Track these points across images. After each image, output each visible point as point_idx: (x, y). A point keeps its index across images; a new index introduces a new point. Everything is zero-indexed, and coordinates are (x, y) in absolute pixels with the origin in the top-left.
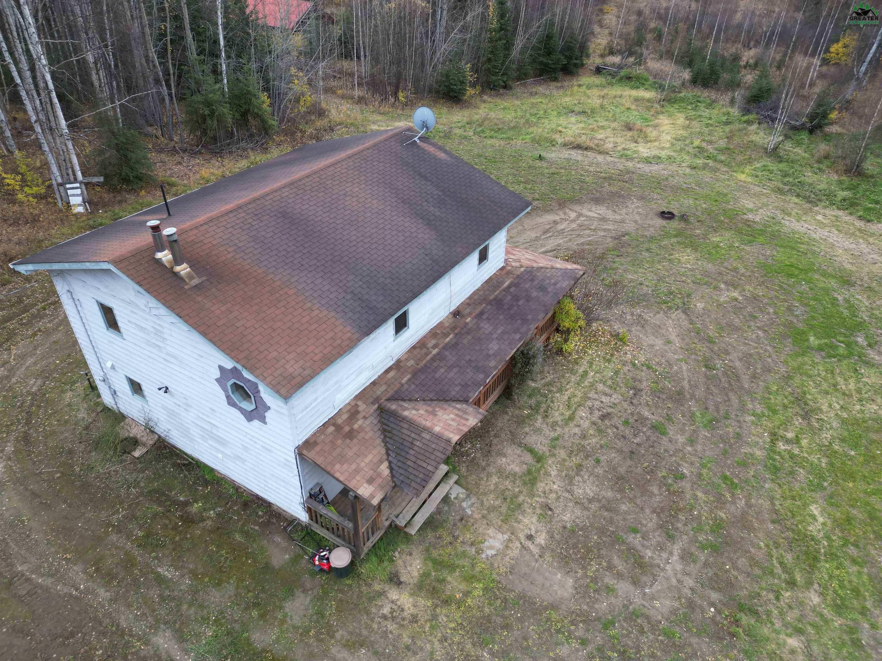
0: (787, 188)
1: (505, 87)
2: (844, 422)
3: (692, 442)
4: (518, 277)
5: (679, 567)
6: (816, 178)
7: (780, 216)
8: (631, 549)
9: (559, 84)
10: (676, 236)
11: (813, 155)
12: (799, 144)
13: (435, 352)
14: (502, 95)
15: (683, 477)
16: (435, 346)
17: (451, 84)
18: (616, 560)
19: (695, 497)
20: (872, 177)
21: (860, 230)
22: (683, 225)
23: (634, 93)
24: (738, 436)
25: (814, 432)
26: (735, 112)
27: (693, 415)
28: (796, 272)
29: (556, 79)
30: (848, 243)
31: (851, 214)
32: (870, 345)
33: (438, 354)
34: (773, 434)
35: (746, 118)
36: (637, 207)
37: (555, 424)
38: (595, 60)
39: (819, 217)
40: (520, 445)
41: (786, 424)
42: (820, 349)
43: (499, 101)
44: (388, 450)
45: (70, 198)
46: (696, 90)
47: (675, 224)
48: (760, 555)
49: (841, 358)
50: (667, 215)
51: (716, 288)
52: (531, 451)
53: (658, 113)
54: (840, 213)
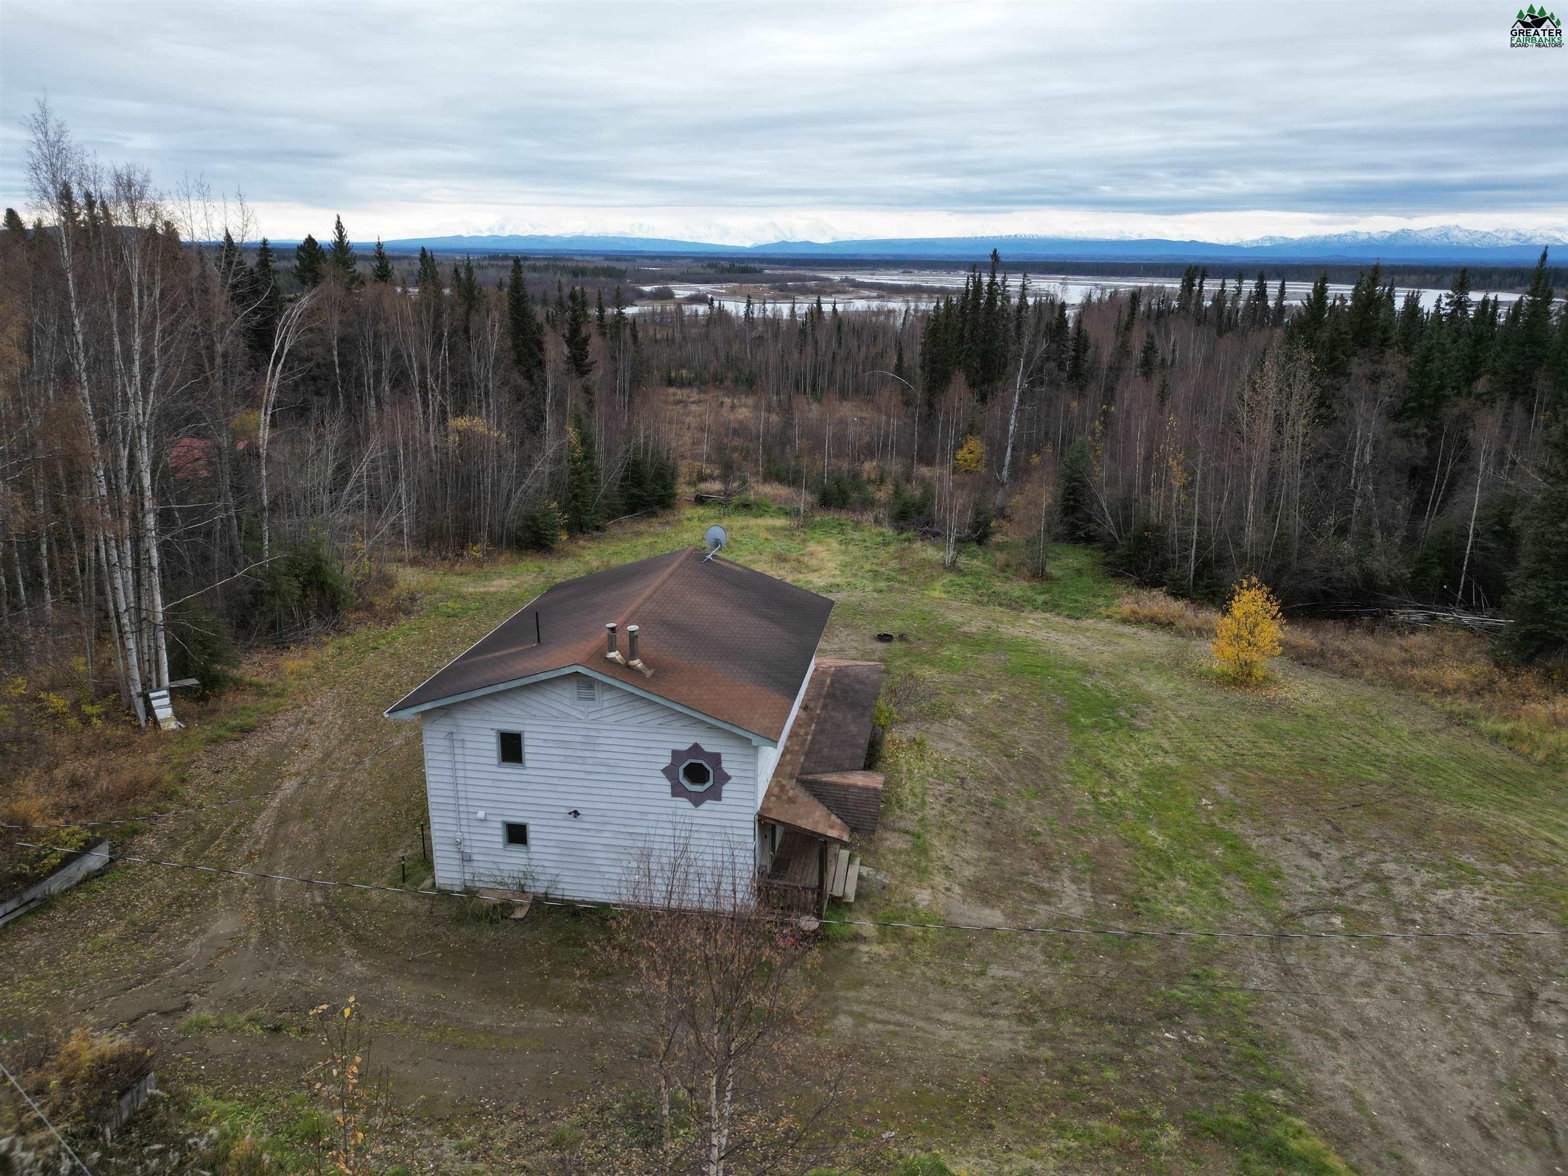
0: (985, 599)
1: (598, 528)
2: (1141, 774)
3: (1030, 810)
4: (833, 675)
5: (1074, 887)
6: (1007, 586)
7: (994, 626)
8: (1030, 885)
9: (661, 520)
10: (906, 656)
11: (994, 565)
12: (973, 556)
13: (809, 737)
14: (599, 538)
15: (1039, 834)
16: (807, 734)
17: (541, 529)
18: (1024, 895)
19: (1058, 844)
20: (1059, 579)
21: (1073, 627)
22: (905, 645)
23: (761, 521)
24: (1065, 799)
25: (1124, 785)
26: (889, 532)
27: (1018, 792)
28: (1038, 670)
29: (654, 514)
30: (1069, 640)
31: (1058, 614)
32: (1132, 716)
33: (813, 739)
34: (1092, 793)
35: (904, 536)
36: (848, 635)
37: (912, 811)
38: (684, 490)
39: (1031, 621)
40: (894, 830)
41: (1098, 783)
42: (1093, 727)
43: (603, 546)
44: (828, 807)
45: (157, 711)
46: (831, 512)
47: (896, 646)
48: (1128, 868)
49: (1115, 731)
50: (884, 638)
51: (974, 694)
52: (907, 832)
53: (804, 541)
54: (1048, 615)
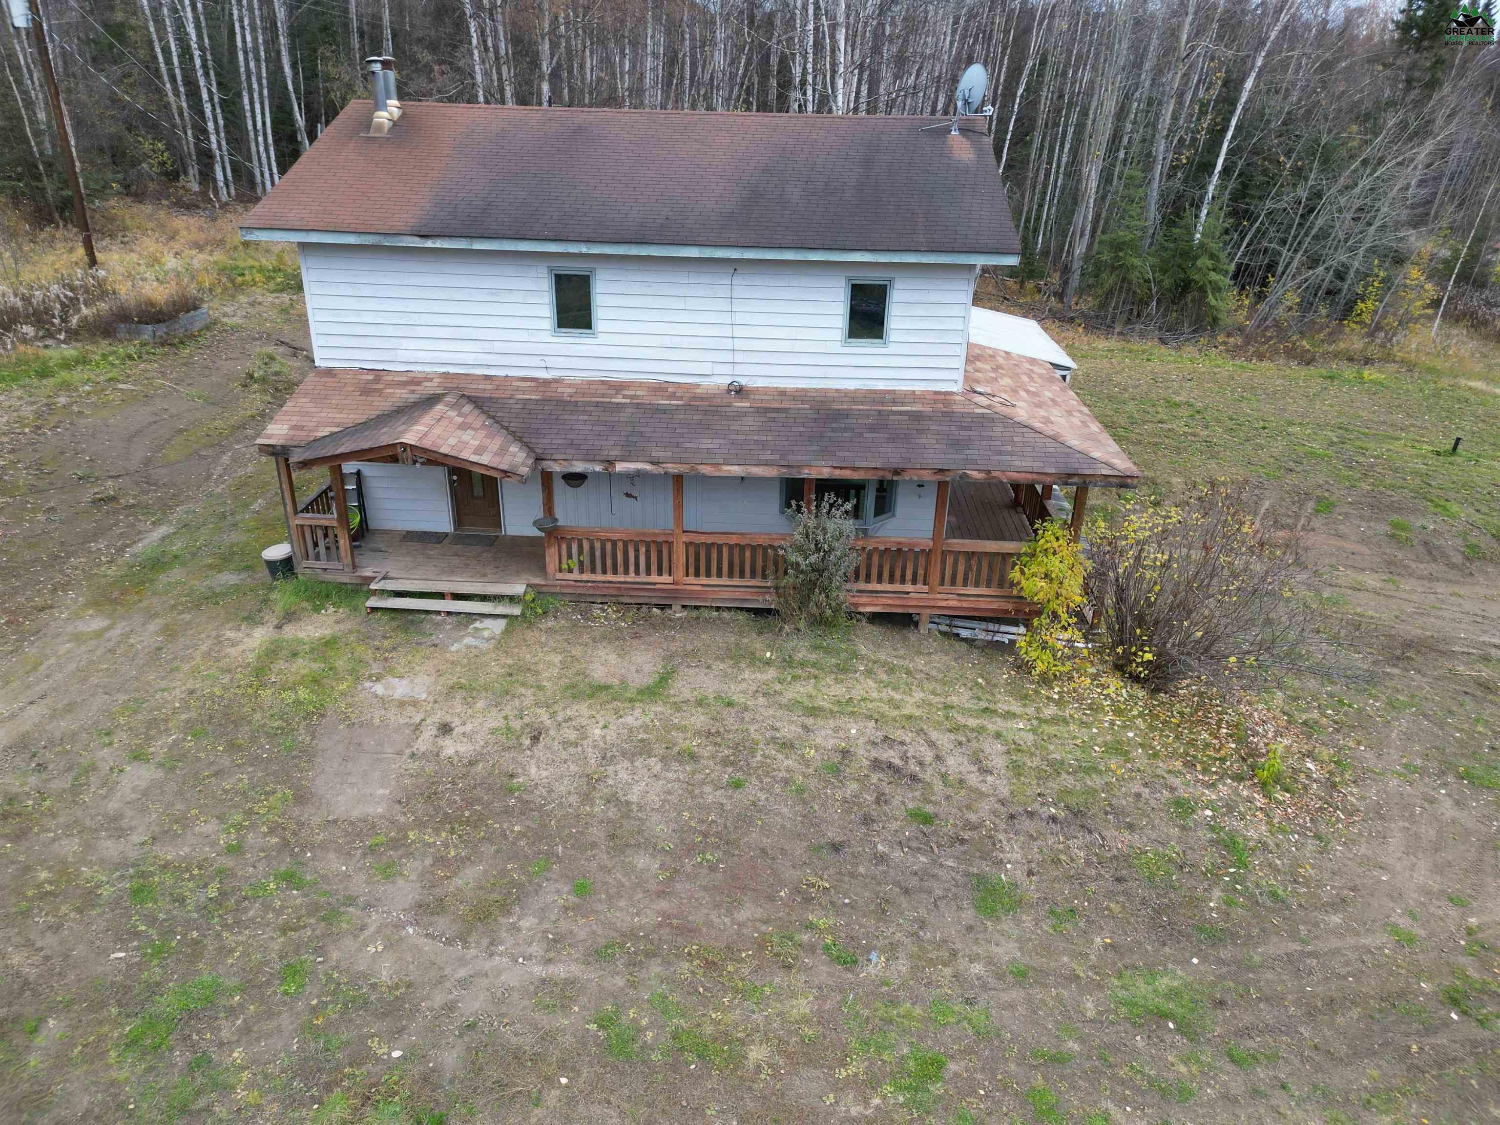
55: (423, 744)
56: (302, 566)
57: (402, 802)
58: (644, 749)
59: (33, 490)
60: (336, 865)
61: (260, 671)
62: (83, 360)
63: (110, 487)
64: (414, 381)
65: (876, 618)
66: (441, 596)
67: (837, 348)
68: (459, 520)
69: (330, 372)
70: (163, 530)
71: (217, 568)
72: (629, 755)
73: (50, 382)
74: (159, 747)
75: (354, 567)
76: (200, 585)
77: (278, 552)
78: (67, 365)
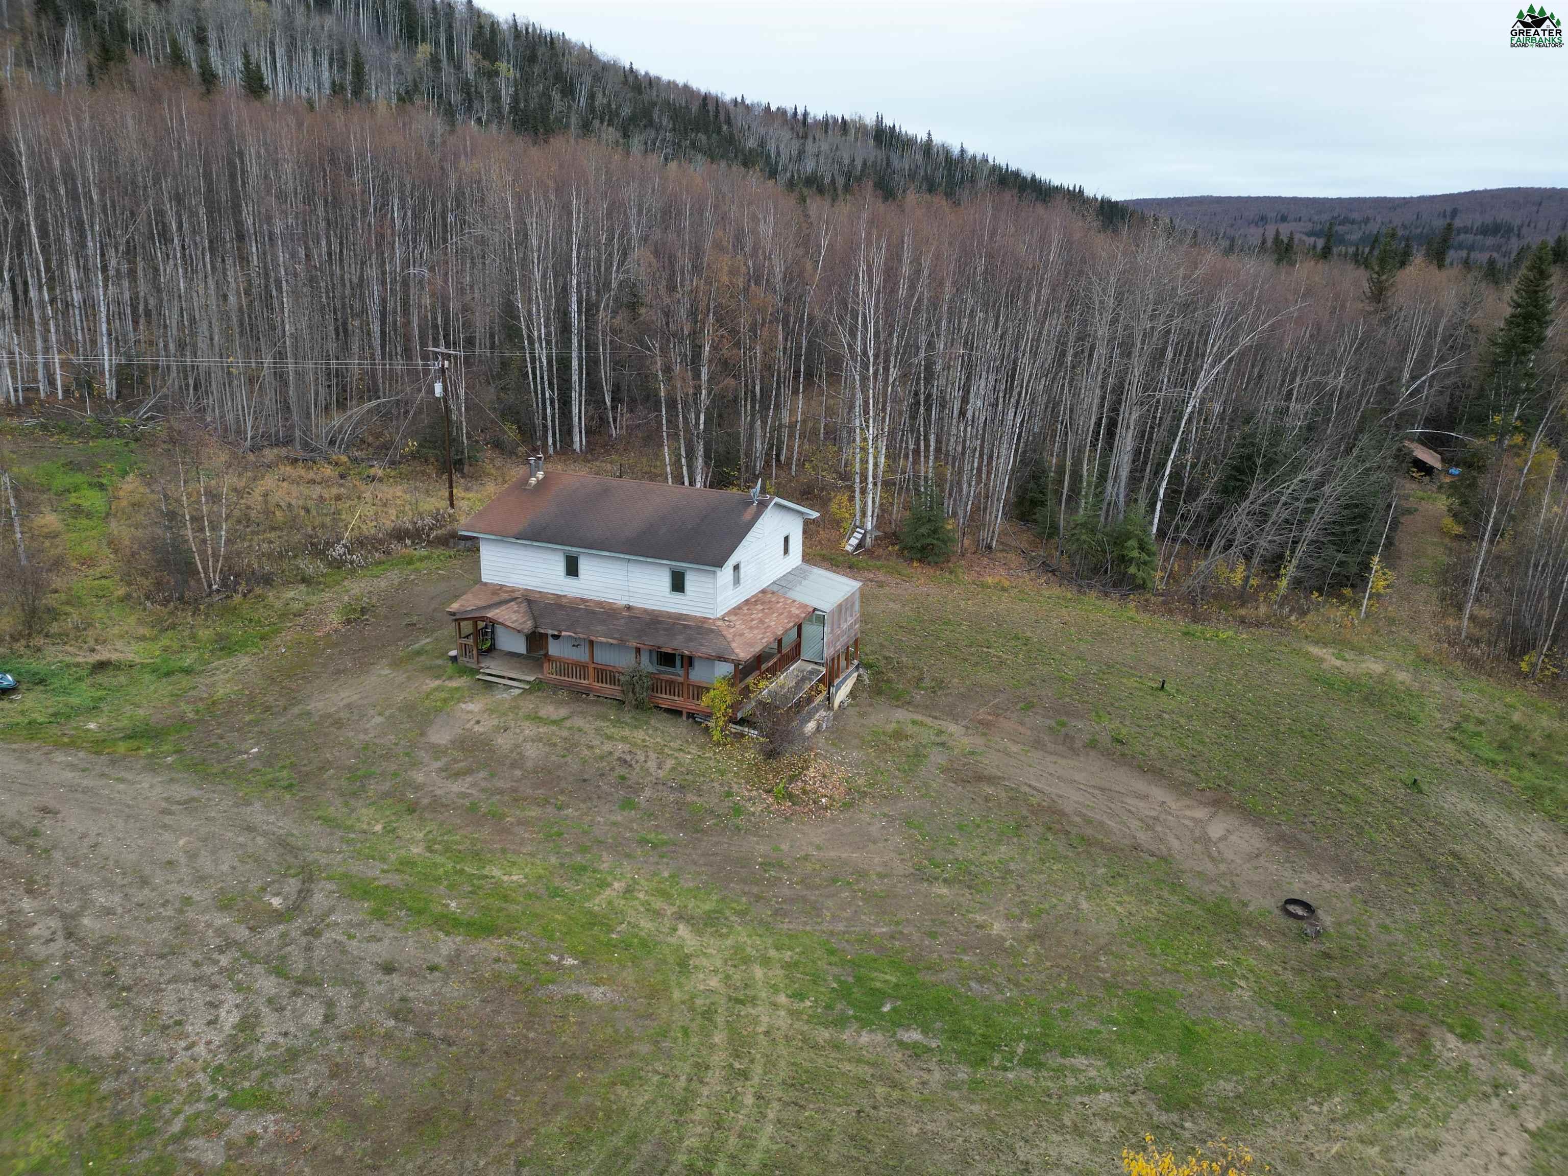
55: (468, 726)
56: (460, 659)
57: (453, 742)
58: (540, 740)
59: (386, 617)
60: (422, 753)
61: (428, 695)
62: (428, 558)
63: (415, 619)
64: (513, 590)
65: (669, 711)
66: (503, 677)
67: (668, 594)
68: (529, 649)
69: (486, 584)
70: (428, 640)
71: (438, 658)
72: (533, 741)
73: (411, 567)
74: (387, 713)
75: (478, 662)
76: (428, 663)
77: (453, 653)
78: (421, 559)
